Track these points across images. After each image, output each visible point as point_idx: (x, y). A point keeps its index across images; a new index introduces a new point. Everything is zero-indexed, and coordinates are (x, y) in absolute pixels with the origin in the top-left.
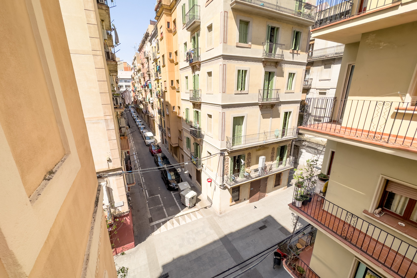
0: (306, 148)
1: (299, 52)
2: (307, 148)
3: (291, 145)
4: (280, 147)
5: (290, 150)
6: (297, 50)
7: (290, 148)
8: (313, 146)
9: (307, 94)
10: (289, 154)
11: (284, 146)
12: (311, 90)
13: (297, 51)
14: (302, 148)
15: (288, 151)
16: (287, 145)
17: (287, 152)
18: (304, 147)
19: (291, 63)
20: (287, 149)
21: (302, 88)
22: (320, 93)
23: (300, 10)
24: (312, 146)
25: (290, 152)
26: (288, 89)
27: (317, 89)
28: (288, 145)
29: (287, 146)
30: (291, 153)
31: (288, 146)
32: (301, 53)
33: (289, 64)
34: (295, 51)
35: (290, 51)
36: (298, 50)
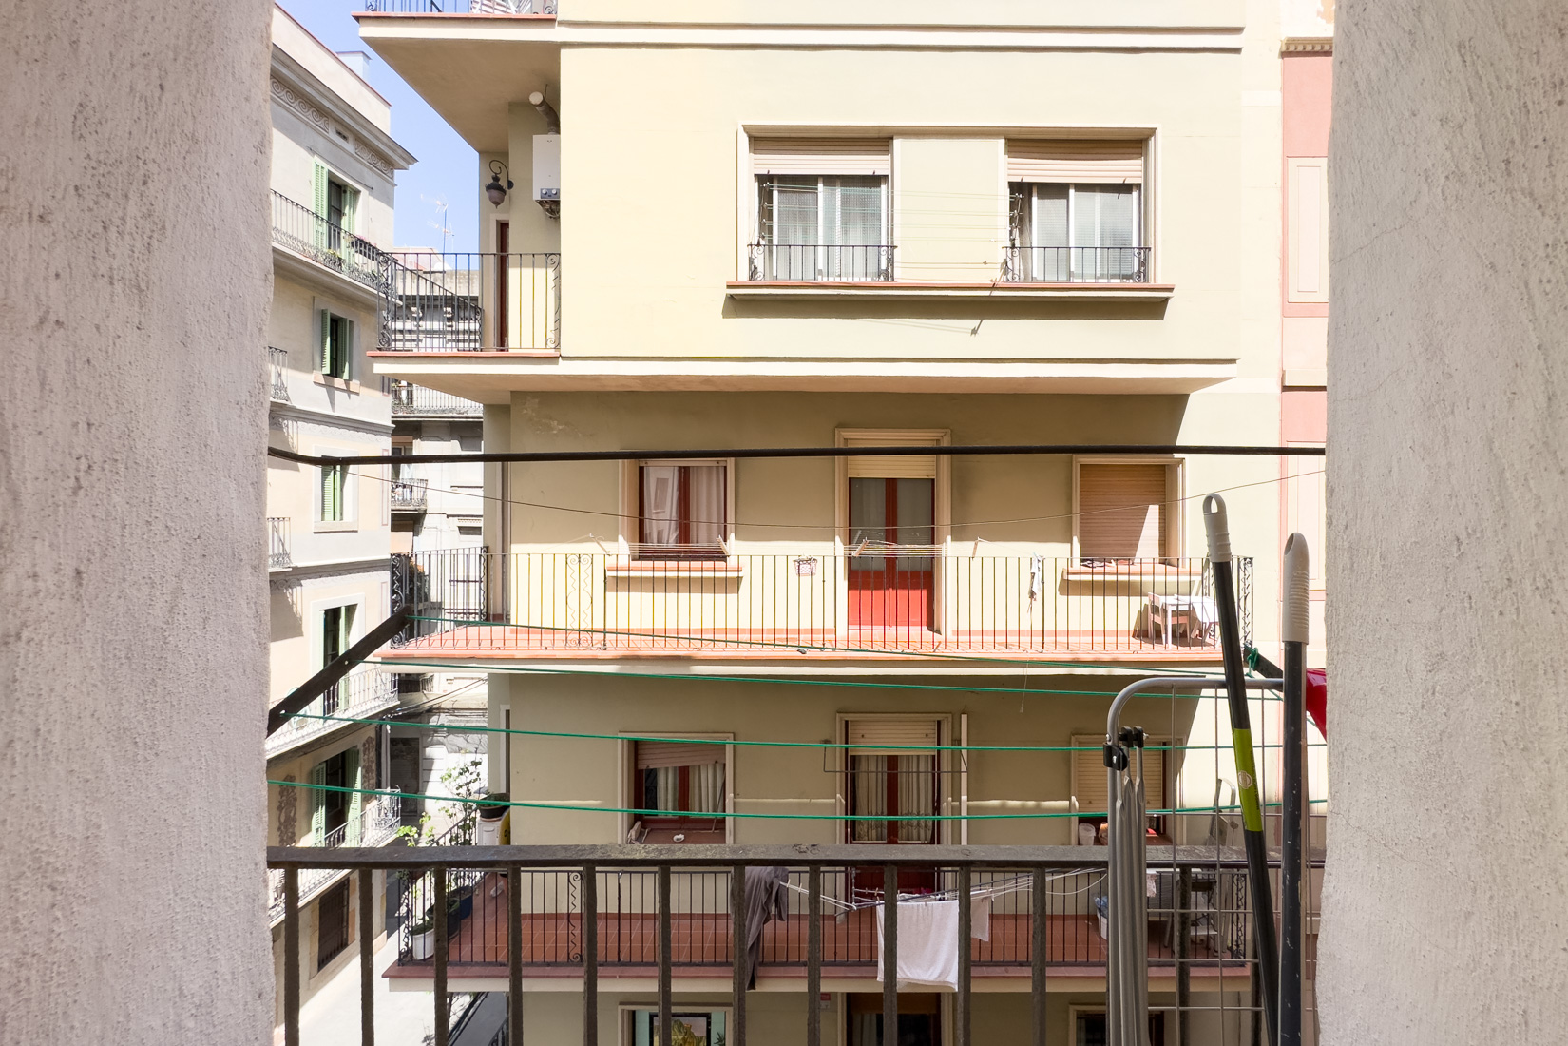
0: (445, 740)
1: (355, 385)
2: (451, 737)
3: (374, 742)
4: (324, 765)
5: (374, 767)
6: (346, 376)
7: (373, 754)
8: (472, 721)
9: (416, 533)
10: (373, 781)
11: (343, 754)
12: (428, 521)
13: (347, 382)
14: (432, 744)
15: (367, 770)
16: (356, 746)
17: (363, 777)
18: (438, 737)
19: (327, 420)
20: (362, 763)
21: (390, 512)
22: (460, 528)
23: (335, 249)
24: (467, 721)
25: (374, 775)
26: (329, 515)
27: (448, 516)
28: (360, 748)
29: (358, 751)
30: (379, 774)
31: (362, 749)
32: (364, 391)
33: (320, 423)
34: (338, 382)
35: (315, 377)
36: (350, 379)
